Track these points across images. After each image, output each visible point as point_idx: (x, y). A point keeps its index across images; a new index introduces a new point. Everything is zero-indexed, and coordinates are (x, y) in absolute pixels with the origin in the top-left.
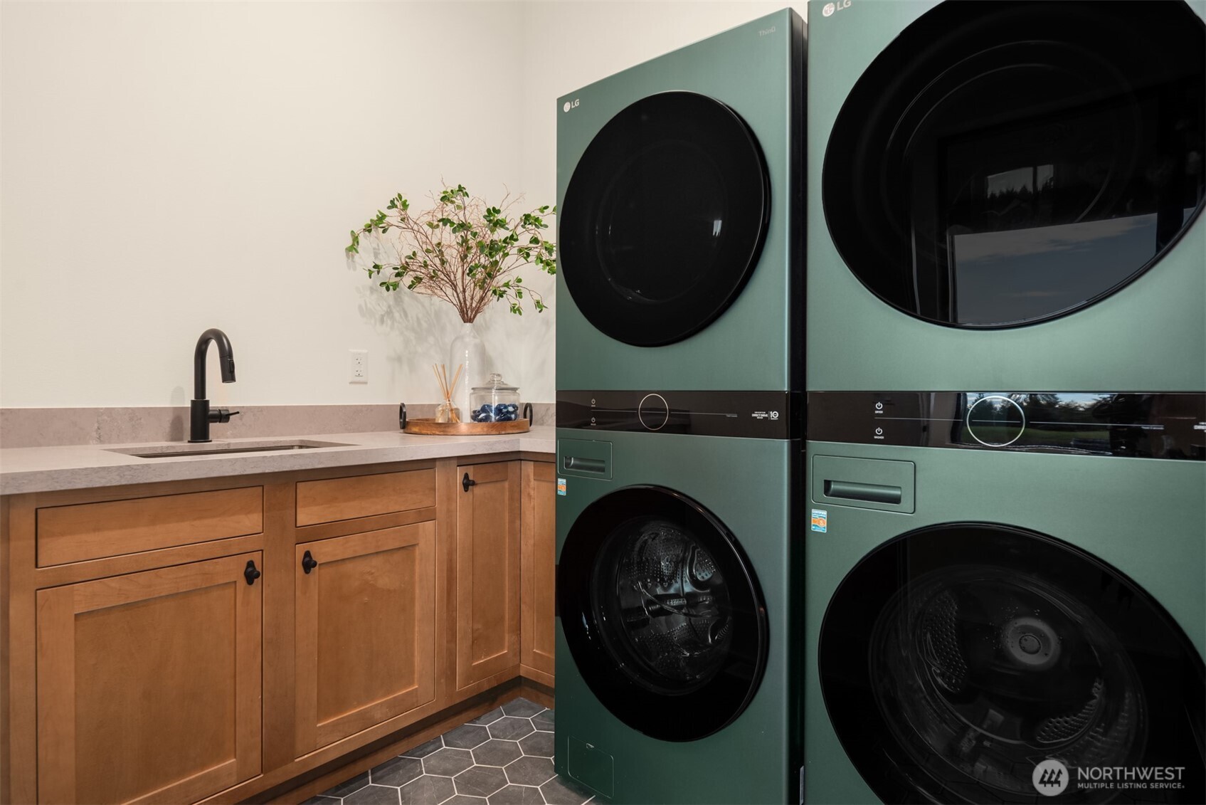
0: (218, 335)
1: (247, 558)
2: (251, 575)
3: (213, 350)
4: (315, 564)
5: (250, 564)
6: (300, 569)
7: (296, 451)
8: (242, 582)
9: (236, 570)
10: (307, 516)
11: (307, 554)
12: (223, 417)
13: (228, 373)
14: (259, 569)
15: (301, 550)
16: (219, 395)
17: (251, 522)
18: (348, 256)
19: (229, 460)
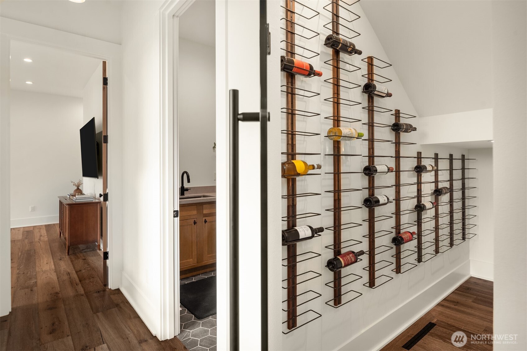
0: (186, 172)
1: (194, 219)
2: (195, 223)
3: (185, 175)
4: (207, 222)
5: (195, 221)
6: (204, 223)
7: (202, 198)
8: (193, 224)
9: (192, 221)
10: (205, 212)
11: (205, 220)
12: (187, 190)
13: (189, 181)
14: (196, 221)
15: (204, 218)
16: (186, 185)
17: (195, 212)
18: (213, 149)
19: (191, 200)
